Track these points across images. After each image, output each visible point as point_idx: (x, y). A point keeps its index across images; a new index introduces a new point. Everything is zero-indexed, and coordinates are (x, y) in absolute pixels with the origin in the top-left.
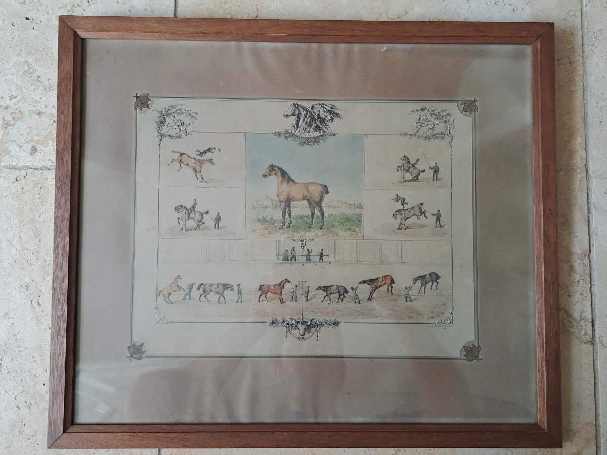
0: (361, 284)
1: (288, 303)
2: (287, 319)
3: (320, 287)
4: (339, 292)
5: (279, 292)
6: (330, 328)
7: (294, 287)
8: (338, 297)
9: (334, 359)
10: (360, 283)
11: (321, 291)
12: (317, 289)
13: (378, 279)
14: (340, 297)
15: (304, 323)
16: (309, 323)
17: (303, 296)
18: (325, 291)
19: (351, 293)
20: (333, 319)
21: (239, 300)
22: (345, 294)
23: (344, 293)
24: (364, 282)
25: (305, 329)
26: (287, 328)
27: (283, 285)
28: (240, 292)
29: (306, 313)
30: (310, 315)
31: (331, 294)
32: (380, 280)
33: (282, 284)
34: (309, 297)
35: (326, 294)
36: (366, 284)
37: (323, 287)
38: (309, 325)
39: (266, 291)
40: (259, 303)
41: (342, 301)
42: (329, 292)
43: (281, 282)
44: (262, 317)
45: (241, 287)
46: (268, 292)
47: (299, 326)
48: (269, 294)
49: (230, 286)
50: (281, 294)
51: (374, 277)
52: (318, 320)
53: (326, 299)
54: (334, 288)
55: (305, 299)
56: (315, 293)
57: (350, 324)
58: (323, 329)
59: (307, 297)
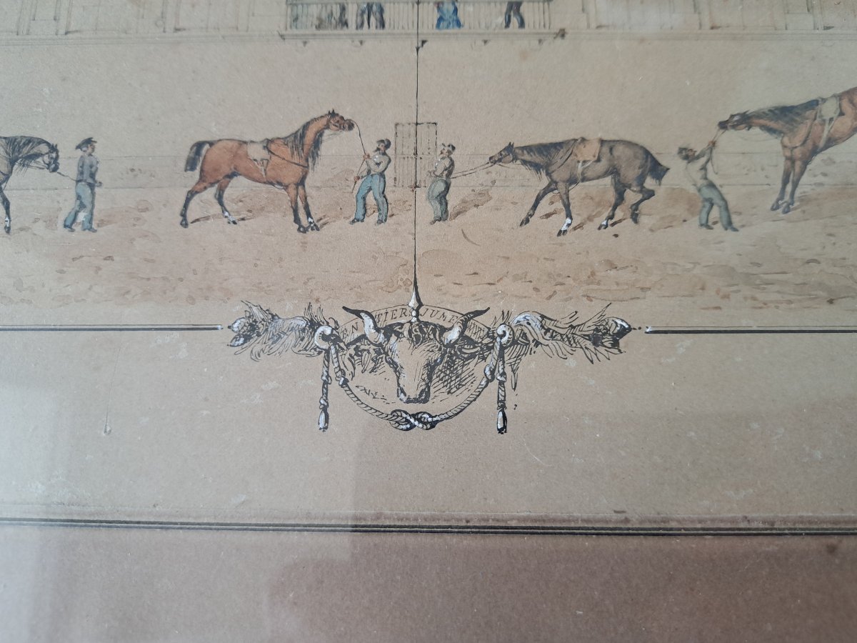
0: (731, 133)
1: (339, 227)
2: (333, 311)
3: (510, 148)
4: (613, 171)
5: (291, 175)
6: (571, 362)
7: (371, 149)
8: (611, 196)
9: (605, 541)
10: (723, 125)
11: (516, 171)
12: (493, 161)
13: (813, 104)
14: (620, 199)
15: (423, 332)
16: (453, 335)
17: (421, 193)
18: (537, 167)
19: (680, 176)
20: (588, 316)
21: (82, 216)
22: (649, 183)
23: (641, 180)
24: (745, 120)
25: (431, 367)
26: (327, 358)
27: (317, 143)
28: (88, 177)
29: (439, 281)
30: (456, 290)
31: (572, 181)
32: (829, 109)
33: (310, 135)
34: (453, 200)
35: (545, 181)
36: (756, 131)
37: (529, 149)
38: (451, 345)
39: (226, 170)
40: (181, 228)
41: (635, 217)
42: (560, 174)
43: (306, 127)
44: (191, 300)
45: (99, 151)
46: (231, 176)
47: (399, 347)
48: (238, 187)
49: (44, 148)
50: (301, 183)
51: (794, 97)
52: (506, 316)
53: (544, 207)
54: (589, 152)
55: (428, 209)
56: (482, 177)
57: (688, 340)
58: (531, 364)
59: (442, 198)
